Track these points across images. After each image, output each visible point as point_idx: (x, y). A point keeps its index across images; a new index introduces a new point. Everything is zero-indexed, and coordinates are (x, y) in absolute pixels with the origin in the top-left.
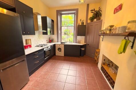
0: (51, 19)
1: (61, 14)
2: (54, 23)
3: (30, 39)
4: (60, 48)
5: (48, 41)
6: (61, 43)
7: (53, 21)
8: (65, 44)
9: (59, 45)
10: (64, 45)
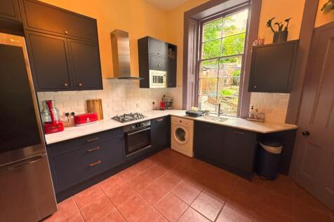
0: (166, 43)
1: (201, 22)
2: (176, 54)
3: (100, 101)
4: (183, 128)
5: (157, 104)
6: (187, 113)
7: (172, 48)
8: (198, 119)
9: (180, 119)
10: (193, 122)
